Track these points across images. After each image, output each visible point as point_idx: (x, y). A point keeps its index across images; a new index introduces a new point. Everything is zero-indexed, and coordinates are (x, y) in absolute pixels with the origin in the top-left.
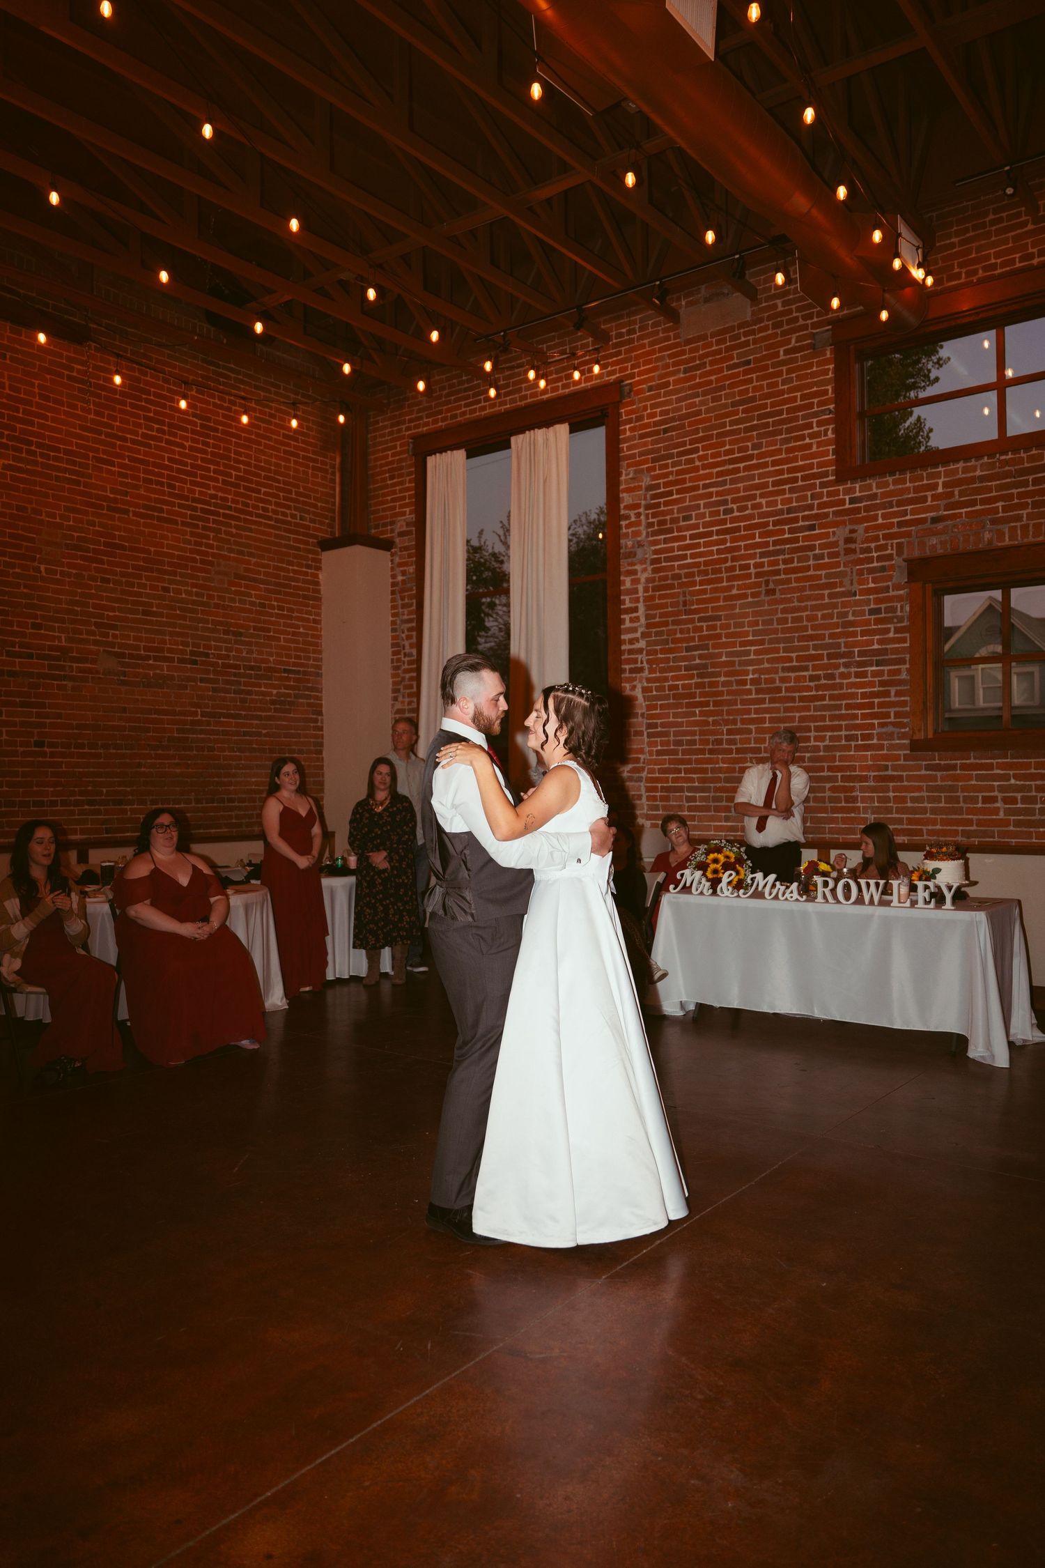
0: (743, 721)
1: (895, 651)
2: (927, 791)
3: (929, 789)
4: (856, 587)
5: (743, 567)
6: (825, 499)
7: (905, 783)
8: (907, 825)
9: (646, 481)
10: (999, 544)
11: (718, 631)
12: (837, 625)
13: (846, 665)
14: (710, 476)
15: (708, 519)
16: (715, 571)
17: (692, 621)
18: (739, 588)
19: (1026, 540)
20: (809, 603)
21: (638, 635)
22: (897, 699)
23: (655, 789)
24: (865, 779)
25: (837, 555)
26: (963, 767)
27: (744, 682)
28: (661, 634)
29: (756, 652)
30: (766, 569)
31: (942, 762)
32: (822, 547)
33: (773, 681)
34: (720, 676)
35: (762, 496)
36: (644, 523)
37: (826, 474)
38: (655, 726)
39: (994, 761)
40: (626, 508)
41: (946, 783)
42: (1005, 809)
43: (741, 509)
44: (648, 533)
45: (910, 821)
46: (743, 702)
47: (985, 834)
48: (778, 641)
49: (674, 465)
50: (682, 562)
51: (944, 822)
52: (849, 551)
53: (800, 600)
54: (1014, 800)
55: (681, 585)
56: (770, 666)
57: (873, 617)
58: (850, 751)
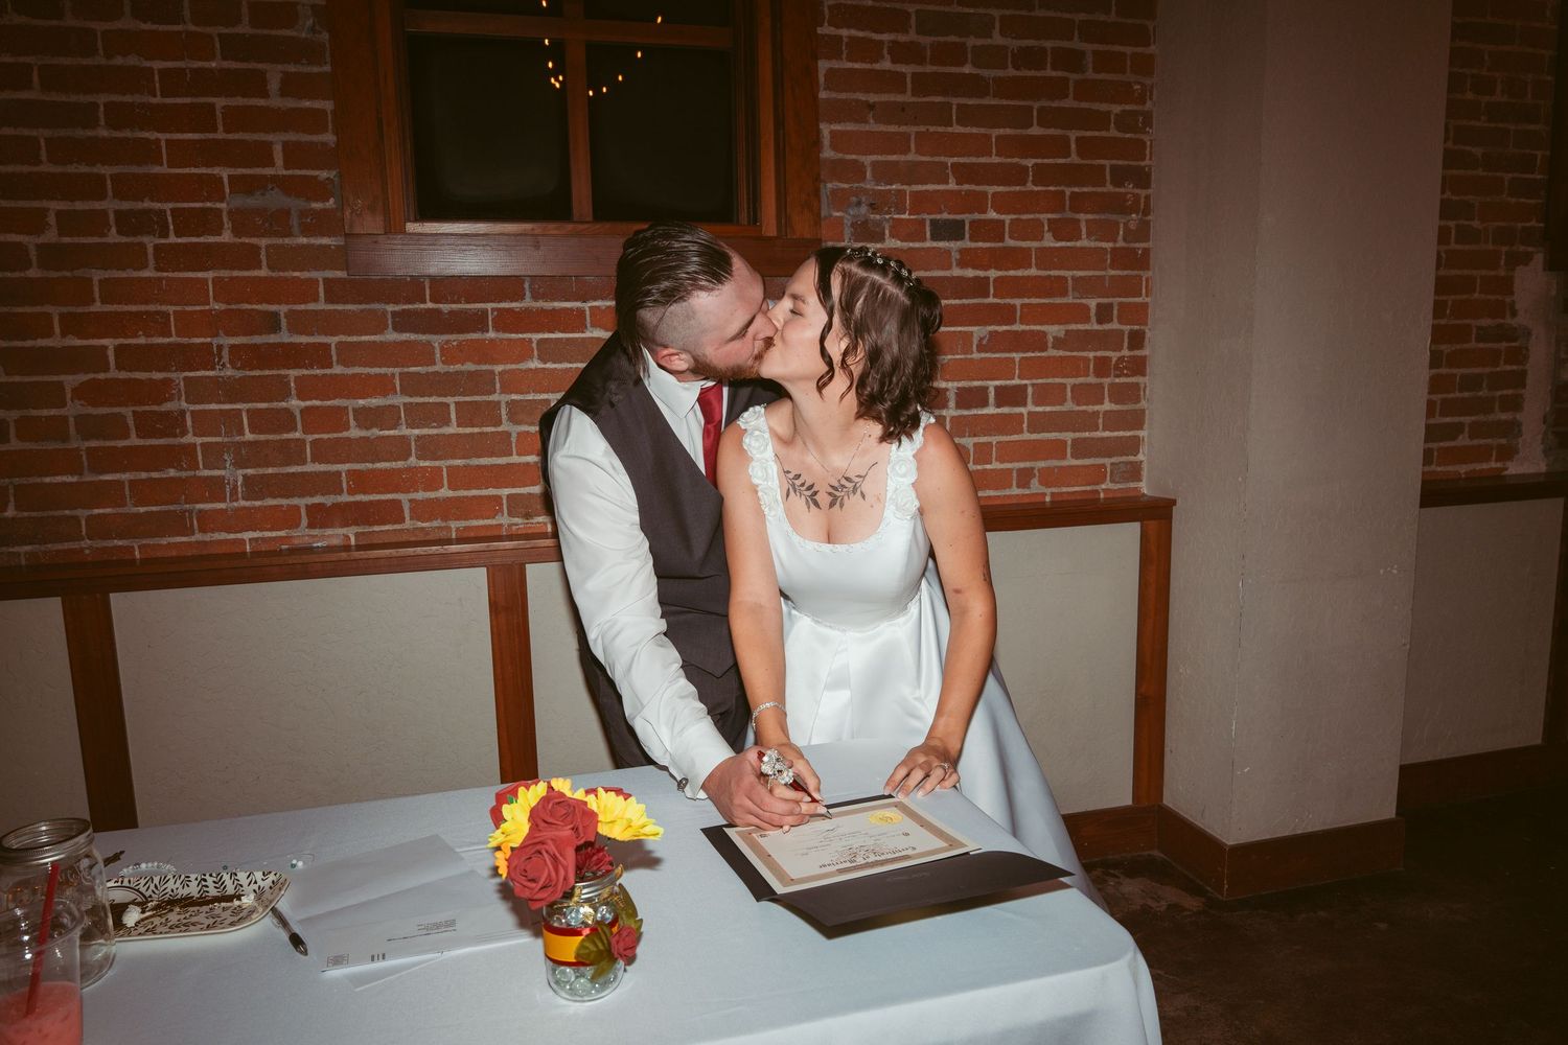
2: (404, 392)
3: (412, 385)
7: (338, 370)
8: (351, 492)
22: (290, 103)
24: (206, 356)
31: (445, 307)
39: (587, 306)
41: (458, 367)
45: (360, 482)
51: (458, 478)
58: (144, 266)
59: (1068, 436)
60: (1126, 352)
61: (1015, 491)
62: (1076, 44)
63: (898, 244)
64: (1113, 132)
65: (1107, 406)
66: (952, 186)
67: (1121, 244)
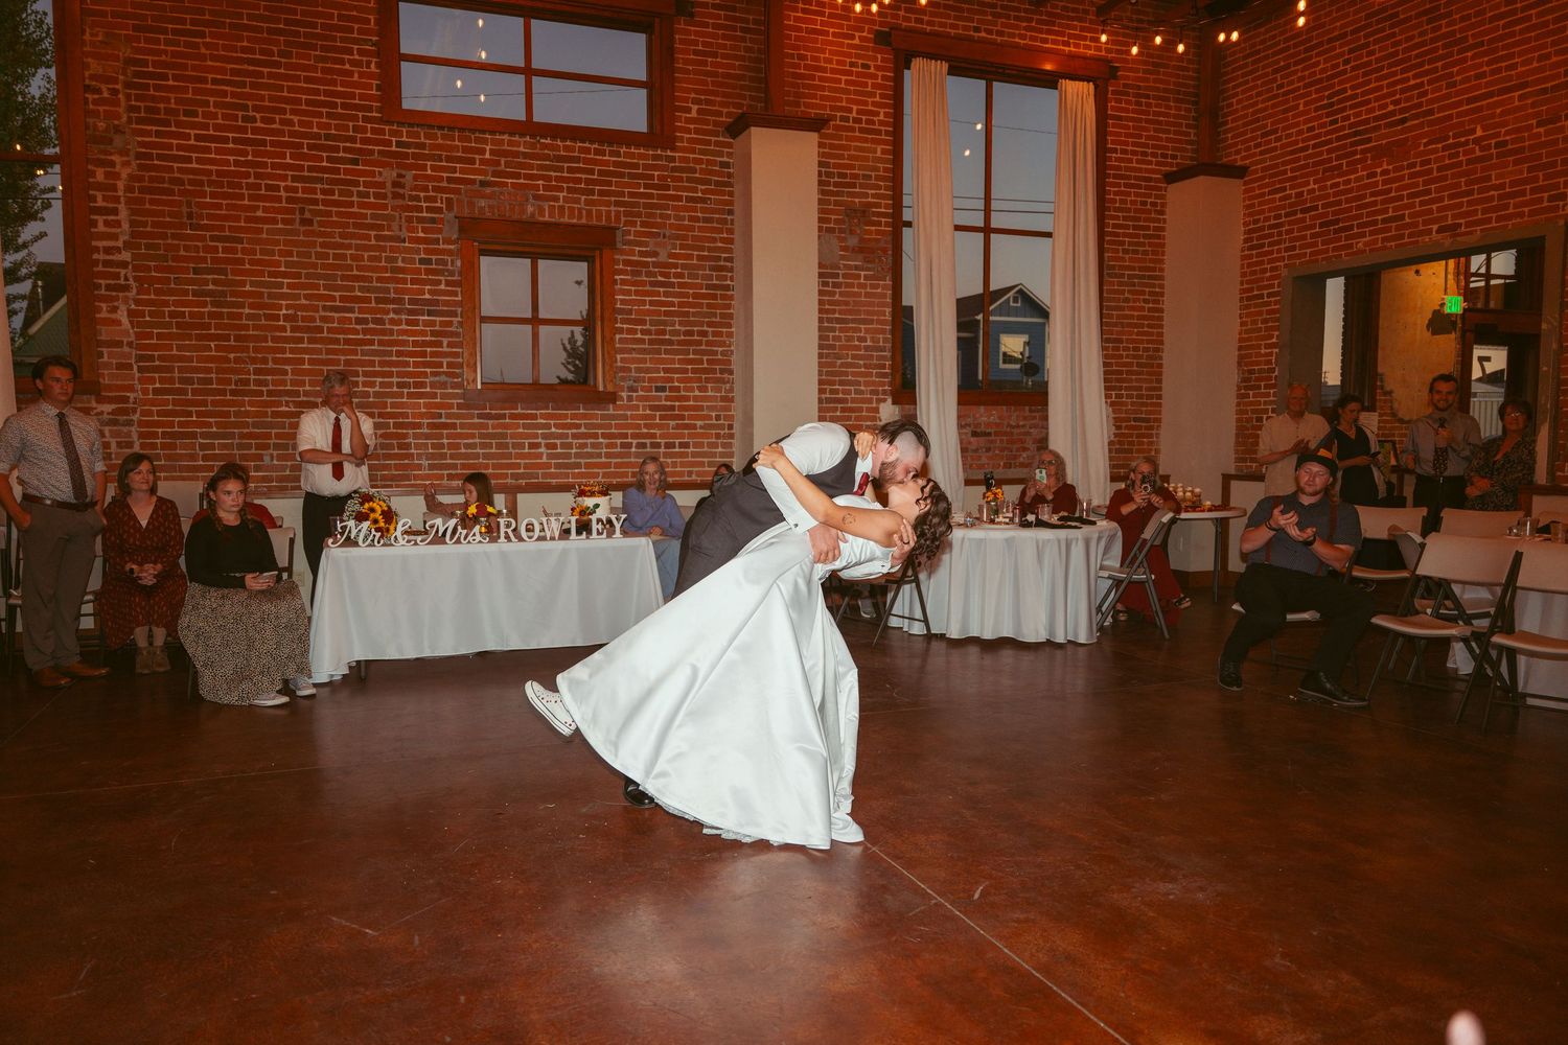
0: (276, 361)
1: (446, 303)
2: (478, 439)
3: (482, 436)
4: (404, 234)
5: (269, 188)
6: (369, 135)
7: (459, 431)
9: (125, 52)
10: (541, 219)
11: (240, 255)
12: (385, 269)
13: (396, 311)
14: (222, 71)
15: (220, 121)
16: (231, 185)
17: (202, 238)
18: (265, 210)
19: (562, 220)
20: (353, 242)
21: (120, 244)
22: (449, 350)
23: (154, 435)
24: (419, 426)
25: (384, 196)
26: (513, 417)
27: (276, 317)
28: (157, 247)
29: (289, 286)
30: (300, 195)
31: (493, 411)
32: (366, 184)
33: (313, 319)
34: (244, 308)
35: (294, 112)
36: (123, 103)
37: (370, 109)
38: (151, 359)
39: (538, 412)
40: (92, 77)
41: (495, 431)
42: (548, 454)
43: (263, 120)
44: (129, 118)
46: (275, 340)
47: (531, 476)
48: (319, 277)
49: (168, 42)
50: (184, 165)
51: (495, 467)
52: (396, 196)
53: (342, 236)
54: (554, 446)
55: (183, 193)
56: (308, 302)
57: (423, 266)
58: (403, 398)
59: (706, 460)
60: (726, 431)
61: (686, 478)
62: (705, 328)
63: (643, 393)
64: (720, 357)
65: (720, 449)
66: (662, 374)
67: (723, 394)
